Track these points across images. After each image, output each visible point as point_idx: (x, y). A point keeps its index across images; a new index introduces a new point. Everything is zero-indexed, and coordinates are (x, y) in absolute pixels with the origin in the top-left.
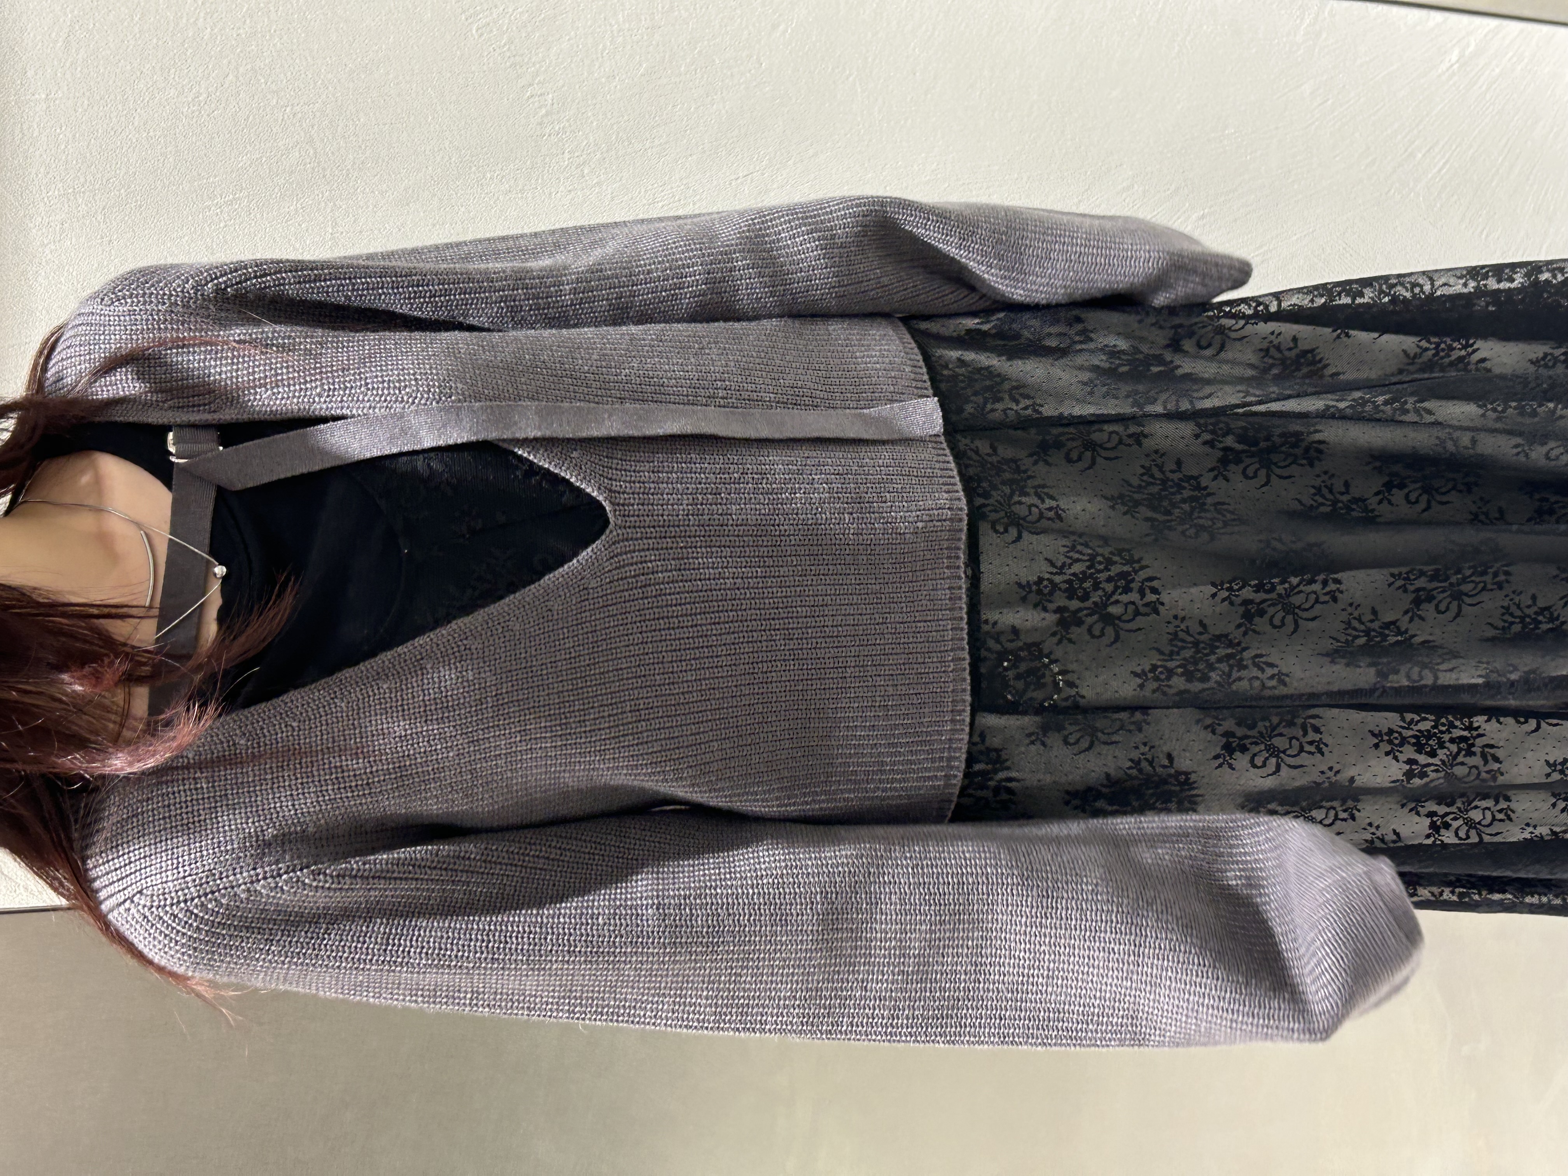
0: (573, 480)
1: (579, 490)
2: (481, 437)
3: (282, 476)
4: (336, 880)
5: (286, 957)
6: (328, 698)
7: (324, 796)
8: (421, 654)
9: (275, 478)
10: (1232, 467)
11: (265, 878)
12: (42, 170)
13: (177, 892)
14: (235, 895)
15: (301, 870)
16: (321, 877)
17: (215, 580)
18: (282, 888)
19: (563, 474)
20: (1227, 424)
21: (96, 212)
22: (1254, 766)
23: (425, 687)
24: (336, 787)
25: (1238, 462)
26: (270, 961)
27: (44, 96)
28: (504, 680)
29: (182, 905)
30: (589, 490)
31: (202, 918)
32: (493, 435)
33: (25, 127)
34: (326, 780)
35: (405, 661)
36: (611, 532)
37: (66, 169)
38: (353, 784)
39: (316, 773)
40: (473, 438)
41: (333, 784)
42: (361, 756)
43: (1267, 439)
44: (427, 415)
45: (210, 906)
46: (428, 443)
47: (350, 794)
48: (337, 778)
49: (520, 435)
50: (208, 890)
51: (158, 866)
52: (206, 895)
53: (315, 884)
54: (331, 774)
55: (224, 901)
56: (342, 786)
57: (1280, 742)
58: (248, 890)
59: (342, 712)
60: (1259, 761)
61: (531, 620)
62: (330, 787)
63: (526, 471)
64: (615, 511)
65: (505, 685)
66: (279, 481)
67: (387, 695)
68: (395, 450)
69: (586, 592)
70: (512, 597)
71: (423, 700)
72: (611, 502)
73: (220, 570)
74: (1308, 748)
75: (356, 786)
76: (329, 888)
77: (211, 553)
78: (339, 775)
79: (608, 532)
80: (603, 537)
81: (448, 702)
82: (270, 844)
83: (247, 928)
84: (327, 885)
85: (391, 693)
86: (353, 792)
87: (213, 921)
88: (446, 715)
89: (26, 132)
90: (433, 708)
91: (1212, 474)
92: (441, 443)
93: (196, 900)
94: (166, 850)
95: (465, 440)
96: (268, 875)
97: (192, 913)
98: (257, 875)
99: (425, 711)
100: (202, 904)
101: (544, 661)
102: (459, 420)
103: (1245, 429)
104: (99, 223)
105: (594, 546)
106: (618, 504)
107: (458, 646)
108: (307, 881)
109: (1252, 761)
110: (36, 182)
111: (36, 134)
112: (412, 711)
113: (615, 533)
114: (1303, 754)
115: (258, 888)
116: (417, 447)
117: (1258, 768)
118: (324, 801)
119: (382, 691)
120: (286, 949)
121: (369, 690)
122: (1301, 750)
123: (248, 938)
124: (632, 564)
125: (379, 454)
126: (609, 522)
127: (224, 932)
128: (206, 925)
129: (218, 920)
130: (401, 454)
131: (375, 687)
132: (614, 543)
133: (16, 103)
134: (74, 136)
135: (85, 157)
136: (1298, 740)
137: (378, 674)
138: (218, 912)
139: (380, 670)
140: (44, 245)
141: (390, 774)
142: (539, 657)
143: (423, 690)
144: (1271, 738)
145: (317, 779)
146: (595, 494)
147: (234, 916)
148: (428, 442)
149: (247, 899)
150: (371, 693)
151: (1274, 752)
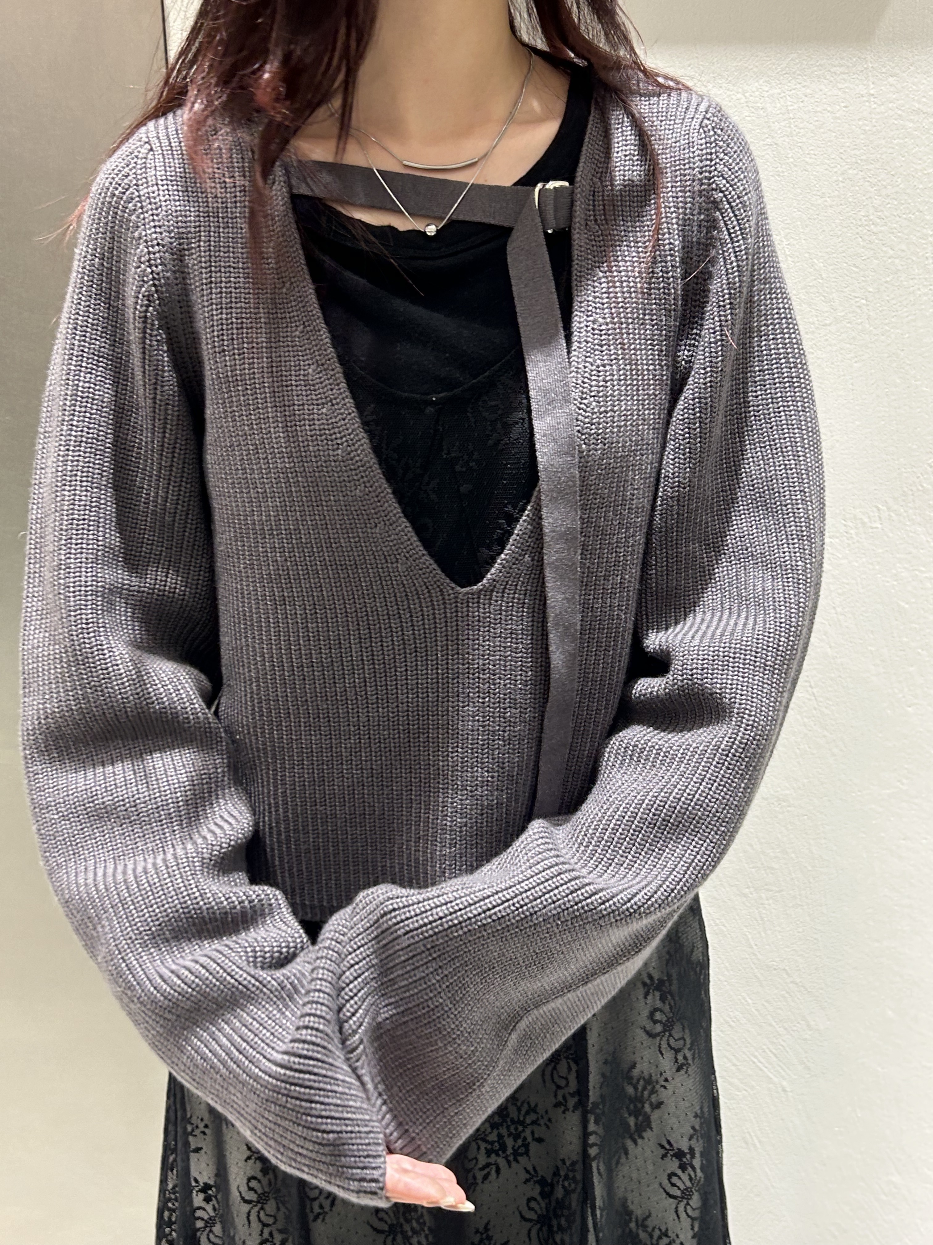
0: (503, 556)
1: (493, 560)
2: (542, 475)
3: (514, 288)
4: (142, 315)
5: (89, 271)
6: (305, 319)
7: (217, 310)
8: (337, 404)
9: (513, 282)
10: (538, 1189)
11: (149, 253)
12: (808, 91)
13: (146, 178)
14: (138, 227)
15: (154, 285)
16: (146, 302)
17: (423, 226)
18: (139, 267)
19: (508, 547)
20: (574, 1191)
21: (773, 137)
22: (249, 1180)
23: (306, 407)
24: (224, 322)
25: (543, 1194)
26: (85, 257)
27: (872, 92)
28: (310, 479)
29: (134, 182)
30: (493, 570)
31: (122, 198)
32: (544, 485)
33: (845, 76)
34: (231, 313)
35: (332, 390)
36: (453, 589)
37: (809, 112)
38: (225, 338)
39: (238, 305)
40: (540, 467)
41: (227, 319)
42: (250, 346)
43: (560, 1228)
44: (567, 424)
45: (130, 205)
46: (536, 424)
47: (216, 333)
48: (232, 323)
49: (544, 512)
50: (144, 204)
51: (172, 164)
52: (141, 202)
53: (140, 296)
54: (237, 319)
55: (133, 217)
56: (225, 327)
57: (270, 1207)
58: (140, 238)
59: (291, 332)
60: (253, 1184)
61: (366, 508)
62: (224, 316)
63: (512, 515)
64: (472, 594)
65: (304, 480)
66: (510, 286)
67: (302, 372)
68: (532, 393)
69: (394, 560)
70: (389, 491)
71: (294, 405)
72: (481, 590)
73: (431, 230)
74: (266, 1231)
75: (223, 340)
76: (136, 308)
77: (452, 223)
78: (235, 326)
79: (453, 585)
80: (448, 581)
81: (291, 427)
82: (181, 261)
83: (113, 238)
84: (138, 307)
85: (304, 375)
86: (218, 337)
87: (118, 208)
88: (280, 425)
89: (841, 77)
90: (287, 413)
91: (530, 1168)
92: (537, 436)
93: (137, 194)
94: (185, 173)
95: (539, 459)
96: (152, 256)
97: (127, 190)
98: (153, 246)
99: (285, 406)
100: (132, 199)
101: (327, 518)
102: (559, 454)
103: (569, 1207)
104: (763, 140)
105: (439, 572)
106: (479, 598)
107: (341, 438)
108: (144, 289)
109: (254, 1178)
110: (798, 86)
111: (840, 86)
112: (286, 393)
113: (451, 592)
114: (260, 1226)
115: (141, 247)
116: (534, 414)
117: (248, 1184)
118: (212, 310)
119: (306, 367)
120: (96, 272)
121: (309, 357)
122: (265, 1225)
123: (105, 239)
124: (421, 606)
125: (530, 378)
126: (462, 587)
127: (110, 218)
128: (116, 202)
129: (119, 212)
130: (528, 398)
131: (310, 362)
132: (441, 590)
133: (866, 69)
134: (839, 118)
135: (820, 128)
136: (274, 1223)
137: (323, 365)
138: (125, 212)
139: (326, 366)
140: (744, 92)
141: (232, 371)
142: (331, 513)
143: (303, 405)
144: (276, 1198)
145: (233, 305)
146: (489, 576)
147: (121, 226)
148: (539, 426)
149: (133, 238)
150: (305, 358)
151: (262, 1199)
